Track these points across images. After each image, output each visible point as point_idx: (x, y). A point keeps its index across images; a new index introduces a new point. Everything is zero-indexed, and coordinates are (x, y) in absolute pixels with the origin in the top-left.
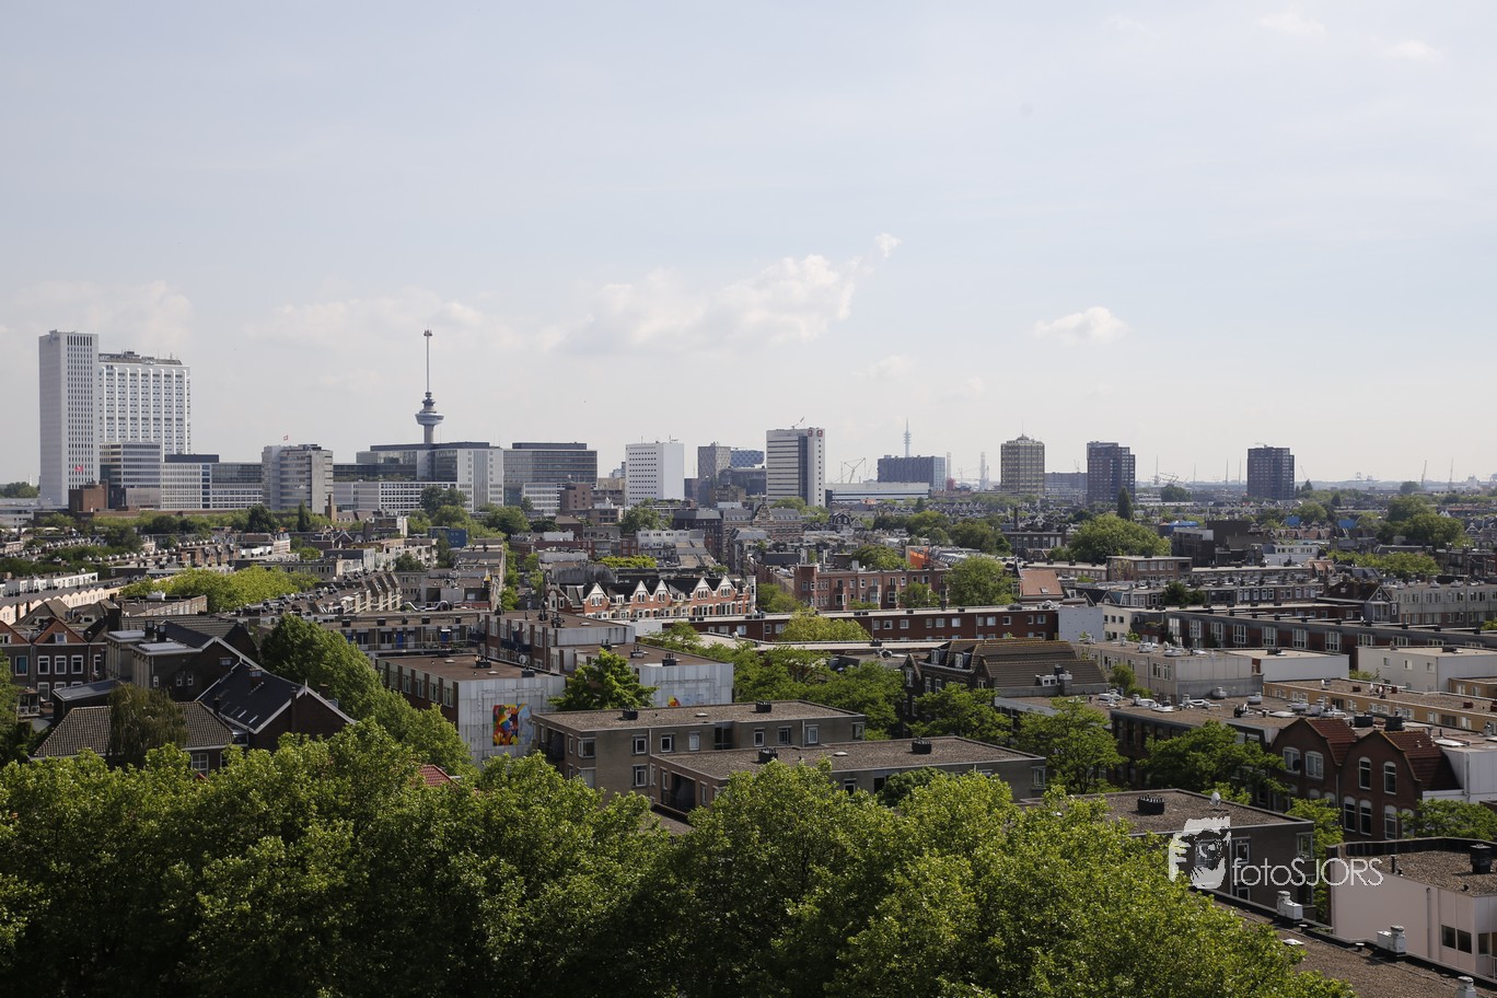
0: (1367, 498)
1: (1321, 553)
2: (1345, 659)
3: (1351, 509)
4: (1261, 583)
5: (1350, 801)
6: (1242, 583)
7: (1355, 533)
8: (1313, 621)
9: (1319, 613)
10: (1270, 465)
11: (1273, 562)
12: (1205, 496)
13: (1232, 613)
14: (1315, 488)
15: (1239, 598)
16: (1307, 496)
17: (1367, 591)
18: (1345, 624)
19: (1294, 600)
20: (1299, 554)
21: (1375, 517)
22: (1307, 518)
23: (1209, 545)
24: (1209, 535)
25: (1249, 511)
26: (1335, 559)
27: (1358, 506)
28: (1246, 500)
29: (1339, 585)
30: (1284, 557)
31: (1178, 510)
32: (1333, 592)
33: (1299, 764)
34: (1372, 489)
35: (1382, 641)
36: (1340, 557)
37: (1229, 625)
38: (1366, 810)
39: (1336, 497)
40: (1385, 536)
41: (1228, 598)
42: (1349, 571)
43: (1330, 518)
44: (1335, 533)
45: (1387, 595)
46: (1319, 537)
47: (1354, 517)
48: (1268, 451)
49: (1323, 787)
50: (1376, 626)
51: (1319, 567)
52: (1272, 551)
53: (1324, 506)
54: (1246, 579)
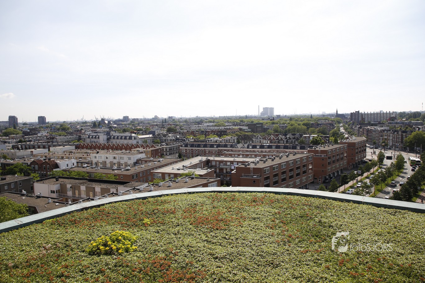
0: (58, 124)
1: (48, 133)
2: (47, 149)
3: (55, 126)
4: (36, 138)
5: (42, 172)
6: (33, 138)
7: (54, 129)
8: (43, 144)
9: (45, 142)
10: (42, 119)
11: (39, 135)
12: (31, 124)
13: (30, 143)
14: (50, 123)
15: (33, 141)
16: (48, 124)
17: (53, 138)
18: (49, 144)
19: (42, 141)
20: (44, 133)
21: (58, 126)
22: (47, 127)
23: (29, 132)
24: (29, 131)
25: (38, 126)
26: (50, 134)
27: (56, 125)
28: (38, 125)
29: (49, 138)
30: (42, 134)
31: (26, 127)
32: (48, 139)
33: (34, 168)
34: (59, 122)
35: (54, 146)
36: (51, 133)
37: (29, 145)
38: (45, 173)
39: (53, 124)
40: (58, 129)
41: (30, 141)
42: (52, 136)
43: (51, 127)
44: (51, 129)
45: (56, 139)
46: (48, 130)
47: (55, 127)
48: (41, 117)
49: (38, 171)
50: (54, 144)
51: (47, 135)
52: (39, 133)
53: (51, 125)
54: (34, 138)
